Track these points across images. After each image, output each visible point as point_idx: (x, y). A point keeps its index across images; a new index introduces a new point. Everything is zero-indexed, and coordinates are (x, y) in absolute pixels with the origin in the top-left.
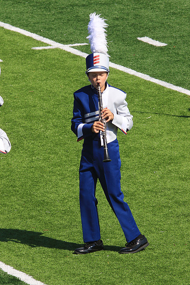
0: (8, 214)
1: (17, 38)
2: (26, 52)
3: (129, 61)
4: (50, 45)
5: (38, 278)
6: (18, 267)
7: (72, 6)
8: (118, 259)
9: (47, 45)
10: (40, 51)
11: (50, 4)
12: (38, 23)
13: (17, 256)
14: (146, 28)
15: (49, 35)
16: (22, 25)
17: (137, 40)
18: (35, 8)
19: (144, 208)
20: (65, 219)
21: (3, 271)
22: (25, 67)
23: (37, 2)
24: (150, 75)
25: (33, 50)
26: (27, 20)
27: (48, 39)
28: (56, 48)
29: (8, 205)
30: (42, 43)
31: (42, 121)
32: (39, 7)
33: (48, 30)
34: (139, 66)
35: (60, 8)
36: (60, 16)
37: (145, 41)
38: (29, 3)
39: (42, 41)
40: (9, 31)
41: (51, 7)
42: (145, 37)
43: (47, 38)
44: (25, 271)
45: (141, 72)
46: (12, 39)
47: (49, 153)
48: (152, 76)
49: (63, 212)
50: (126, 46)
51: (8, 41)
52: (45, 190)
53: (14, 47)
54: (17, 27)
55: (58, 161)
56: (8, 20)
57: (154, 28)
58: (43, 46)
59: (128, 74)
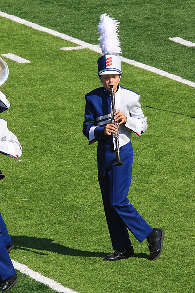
0: (36, 219)
1: (45, 39)
2: (54, 53)
3: (160, 61)
4: (80, 46)
5: (67, 285)
6: (46, 274)
7: (102, 5)
8: (149, 266)
9: (76, 45)
10: (68, 51)
11: (79, 3)
12: (67, 23)
13: (46, 262)
14: (178, 28)
15: (77, 35)
16: (51, 25)
17: (169, 40)
18: (64, 7)
19: (176, 213)
20: (95, 225)
21: (31, 278)
22: (53, 68)
23: (66, 2)
24: (182, 77)
25: (62, 51)
26: (55, 20)
27: (77, 40)
28: (85, 49)
29: (36, 210)
30: (71, 43)
31: (71, 123)
32: (68, 6)
33: (77, 30)
34: (170, 67)
35: (89, 7)
36: (89, 15)
37: (177, 42)
38: (58, 2)
39: (71, 41)
40: (37, 31)
41: (80, 6)
42: (177, 37)
43: (76, 38)
44: (54, 277)
45: (173, 74)
46: (40, 40)
47: (78, 157)
48: (184, 77)
49: (93, 217)
50: (157, 46)
51: (36, 41)
52: (74, 194)
53: (42, 48)
54: (45, 27)
55: (87, 165)
56: (37, 19)
57: (186, 28)
58: (72, 46)
59: (159, 75)
